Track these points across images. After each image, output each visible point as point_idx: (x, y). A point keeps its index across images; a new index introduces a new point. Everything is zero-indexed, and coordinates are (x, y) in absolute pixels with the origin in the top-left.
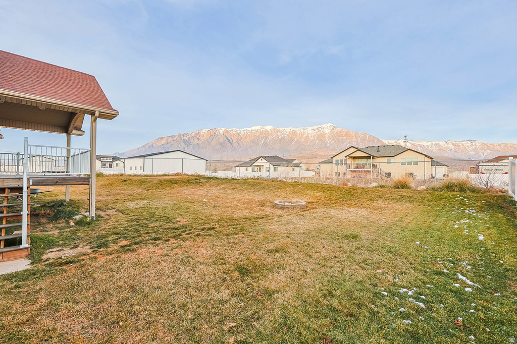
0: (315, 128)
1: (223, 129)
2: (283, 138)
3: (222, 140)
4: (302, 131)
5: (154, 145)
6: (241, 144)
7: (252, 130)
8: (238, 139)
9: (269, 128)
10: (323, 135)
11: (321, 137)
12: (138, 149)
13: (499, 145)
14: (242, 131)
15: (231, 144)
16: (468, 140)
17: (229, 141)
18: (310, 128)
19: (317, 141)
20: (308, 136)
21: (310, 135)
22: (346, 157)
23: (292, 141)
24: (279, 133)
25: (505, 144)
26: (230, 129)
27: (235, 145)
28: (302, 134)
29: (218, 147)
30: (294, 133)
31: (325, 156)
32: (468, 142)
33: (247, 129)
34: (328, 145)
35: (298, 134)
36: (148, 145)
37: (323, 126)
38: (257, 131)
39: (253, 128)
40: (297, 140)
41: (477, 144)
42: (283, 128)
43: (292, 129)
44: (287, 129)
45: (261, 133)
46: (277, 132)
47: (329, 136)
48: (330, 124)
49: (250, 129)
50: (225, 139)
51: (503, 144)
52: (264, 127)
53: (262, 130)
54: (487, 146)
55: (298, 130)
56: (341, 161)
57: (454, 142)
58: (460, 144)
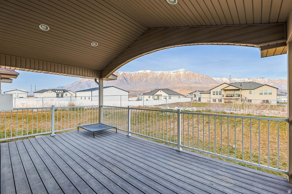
0: (175, 71)
1: (122, 72)
2: (157, 77)
3: (121, 78)
4: (168, 73)
5: (81, 82)
6: (133, 81)
7: (139, 73)
8: (131, 78)
9: (148, 71)
10: (179, 75)
11: (178, 76)
12: (72, 84)
13: (278, 80)
14: (133, 73)
15: (127, 81)
16: (261, 78)
17: (125, 79)
18: (172, 72)
19: (176, 79)
20: (171, 76)
21: (172, 75)
22: (222, 90)
23: (162, 79)
24: (154, 75)
25: (281, 80)
26: (126, 72)
27: (129, 81)
28: (167, 75)
29: (119, 82)
30: (163, 74)
31: (181, 87)
32: (261, 79)
33: (136, 72)
34: (182, 81)
35: (165, 75)
36: (78, 82)
37: (179, 70)
38: (141, 73)
39: (139, 72)
40: (165, 78)
41: (266, 80)
42: (157, 72)
43: (162, 72)
44: (159, 72)
45: (144, 74)
46: (153, 74)
47: (183, 76)
48: (183, 69)
49: (137, 72)
50: (123, 78)
51: (280, 80)
52: (146, 71)
53: (144, 73)
54: (271, 81)
55: (165, 73)
56: (217, 92)
57: (253, 79)
58: (256, 80)
